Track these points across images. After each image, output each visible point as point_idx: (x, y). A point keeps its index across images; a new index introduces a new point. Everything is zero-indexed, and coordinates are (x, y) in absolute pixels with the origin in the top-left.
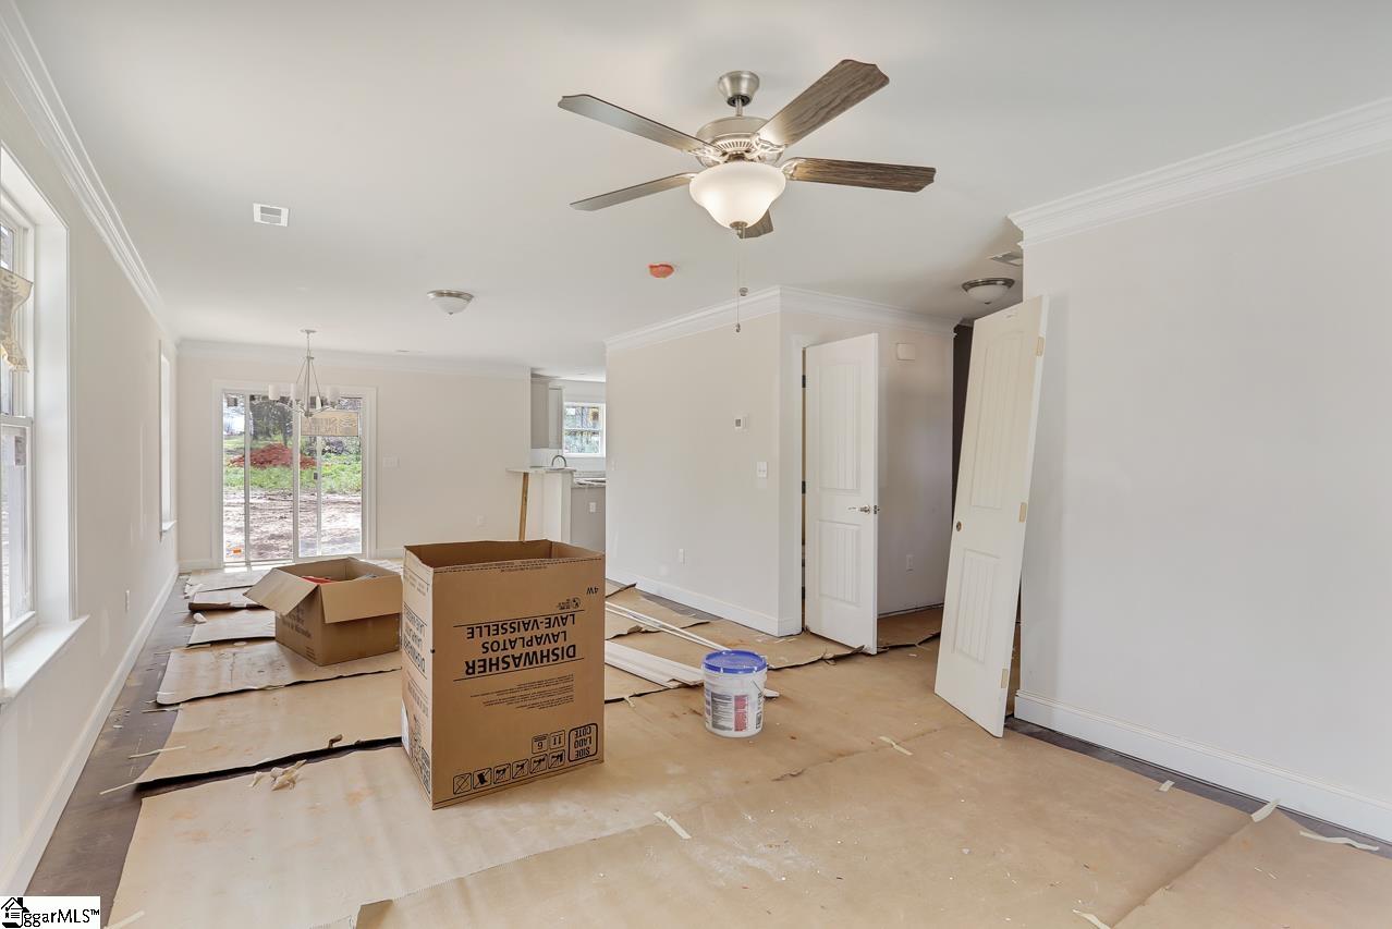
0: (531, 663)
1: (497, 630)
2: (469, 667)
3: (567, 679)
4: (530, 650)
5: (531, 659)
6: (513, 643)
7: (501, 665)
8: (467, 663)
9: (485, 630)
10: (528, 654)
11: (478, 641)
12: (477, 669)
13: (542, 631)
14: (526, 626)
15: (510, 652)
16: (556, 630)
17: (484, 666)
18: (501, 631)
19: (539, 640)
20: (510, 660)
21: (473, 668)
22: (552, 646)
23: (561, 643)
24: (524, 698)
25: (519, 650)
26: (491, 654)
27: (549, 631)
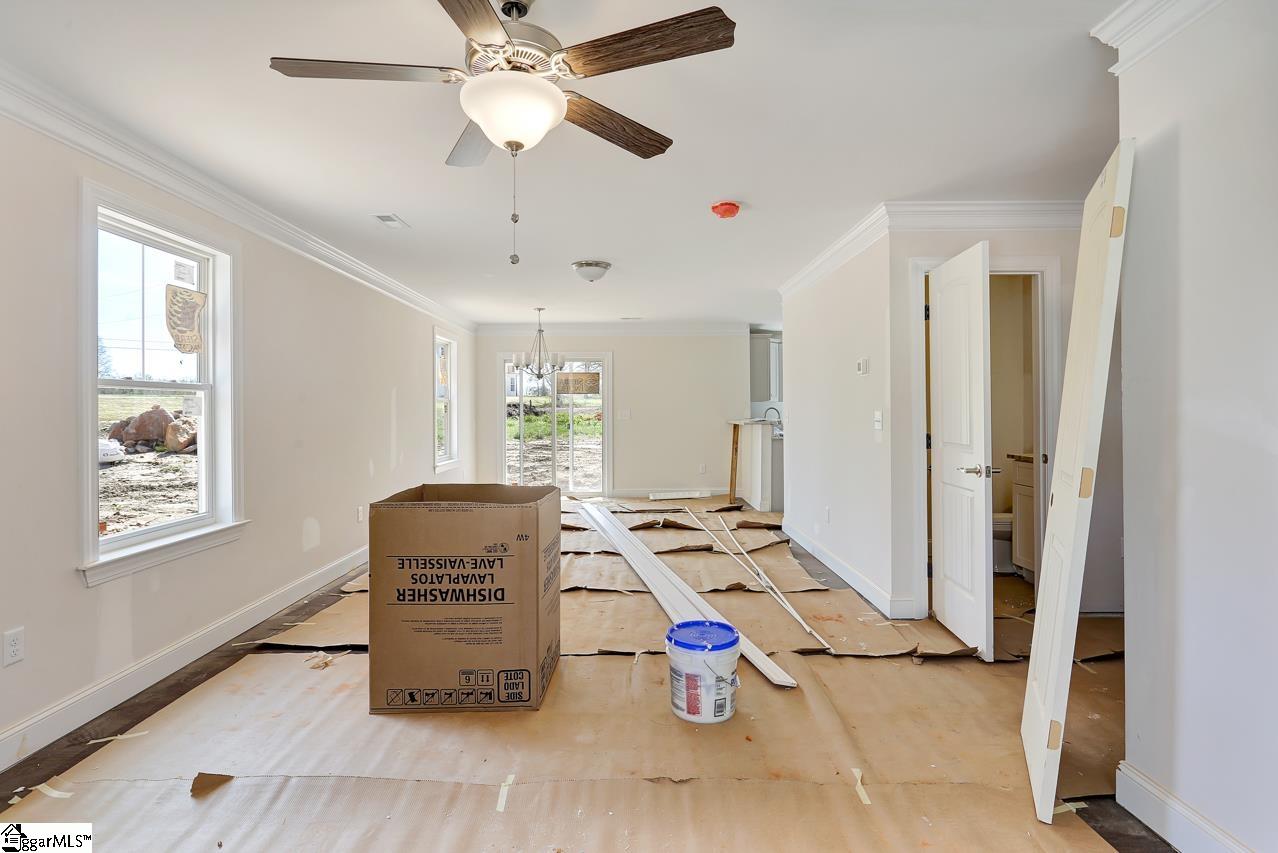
0: (457, 600)
1: (425, 564)
2: (400, 595)
3: (495, 620)
4: (457, 587)
5: (458, 596)
6: (440, 579)
7: (429, 597)
8: (398, 590)
9: (414, 563)
10: (454, 591)
11: (408, 572)
12: (407, 598)
13: (468, 570)
14: (453, 564)
15: (437, 586)
16: (482, 571)
17: (414, 595)
18: (428, 565)
19: (465, 578)
20: (437, 593)
21: (404, 595)
22: (479, 586)
23: (487, 584)
24: (452, 631)
25: (445, 585)
26: (418, 586)
27: (476, 572)
